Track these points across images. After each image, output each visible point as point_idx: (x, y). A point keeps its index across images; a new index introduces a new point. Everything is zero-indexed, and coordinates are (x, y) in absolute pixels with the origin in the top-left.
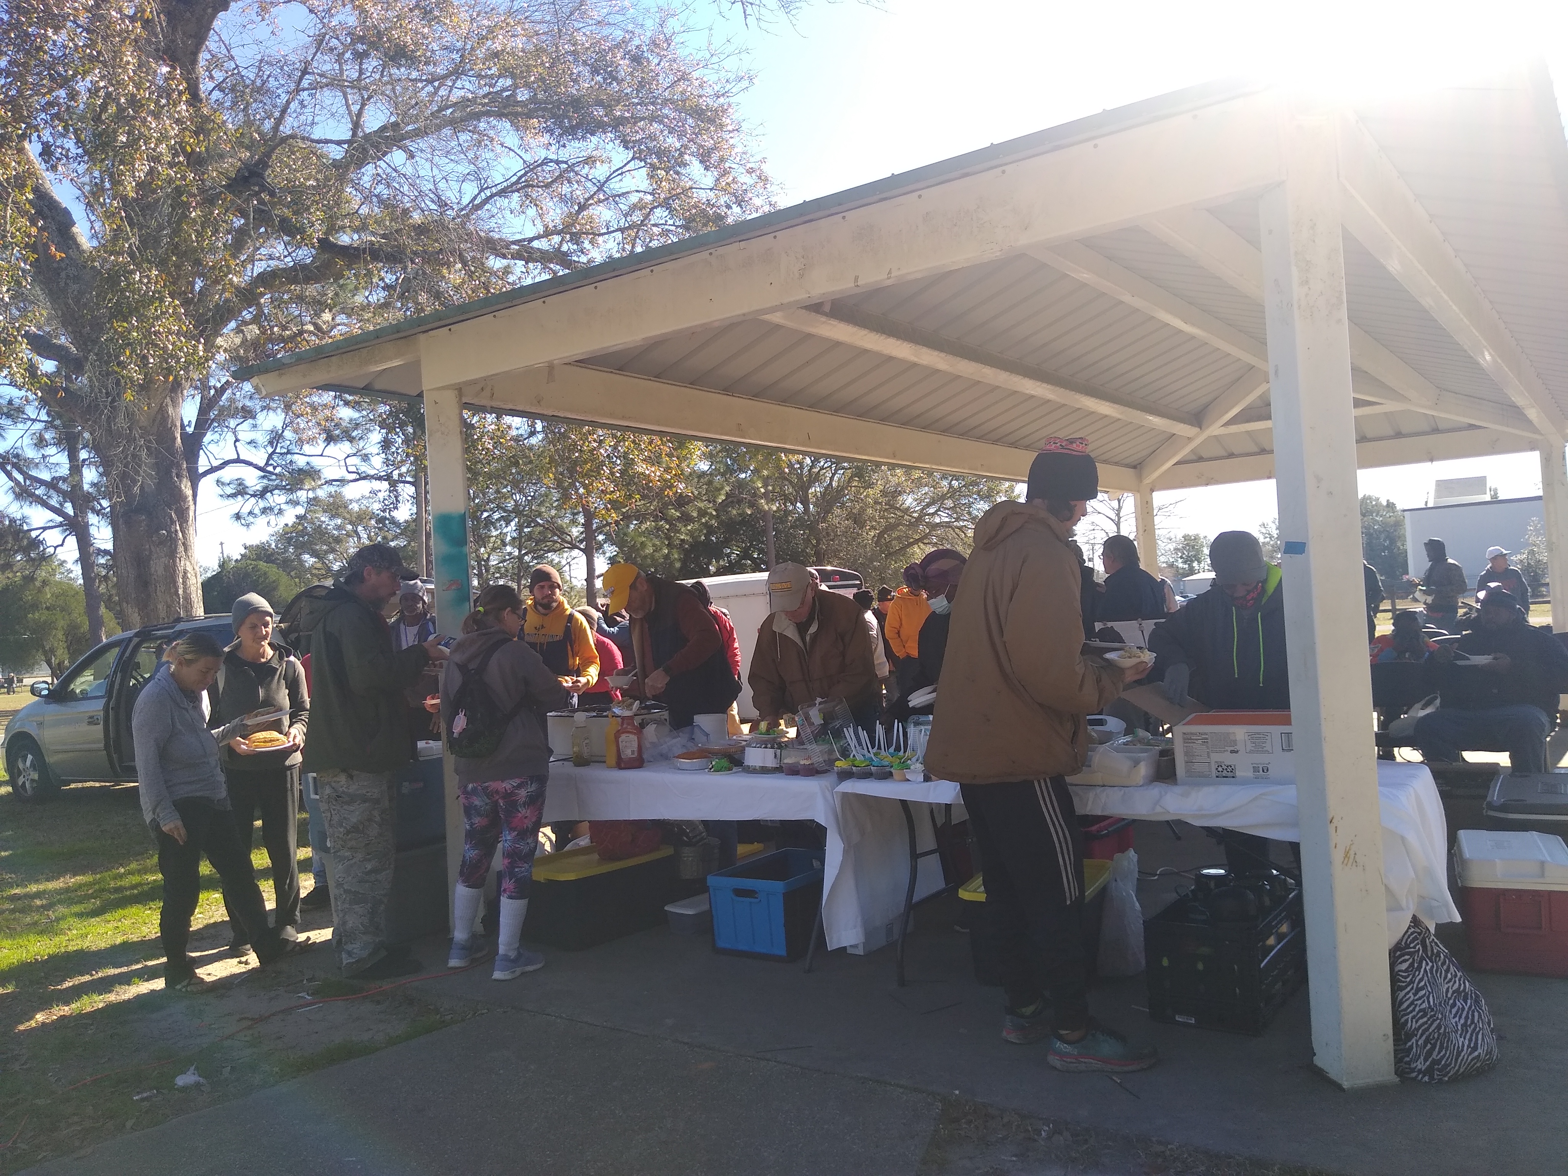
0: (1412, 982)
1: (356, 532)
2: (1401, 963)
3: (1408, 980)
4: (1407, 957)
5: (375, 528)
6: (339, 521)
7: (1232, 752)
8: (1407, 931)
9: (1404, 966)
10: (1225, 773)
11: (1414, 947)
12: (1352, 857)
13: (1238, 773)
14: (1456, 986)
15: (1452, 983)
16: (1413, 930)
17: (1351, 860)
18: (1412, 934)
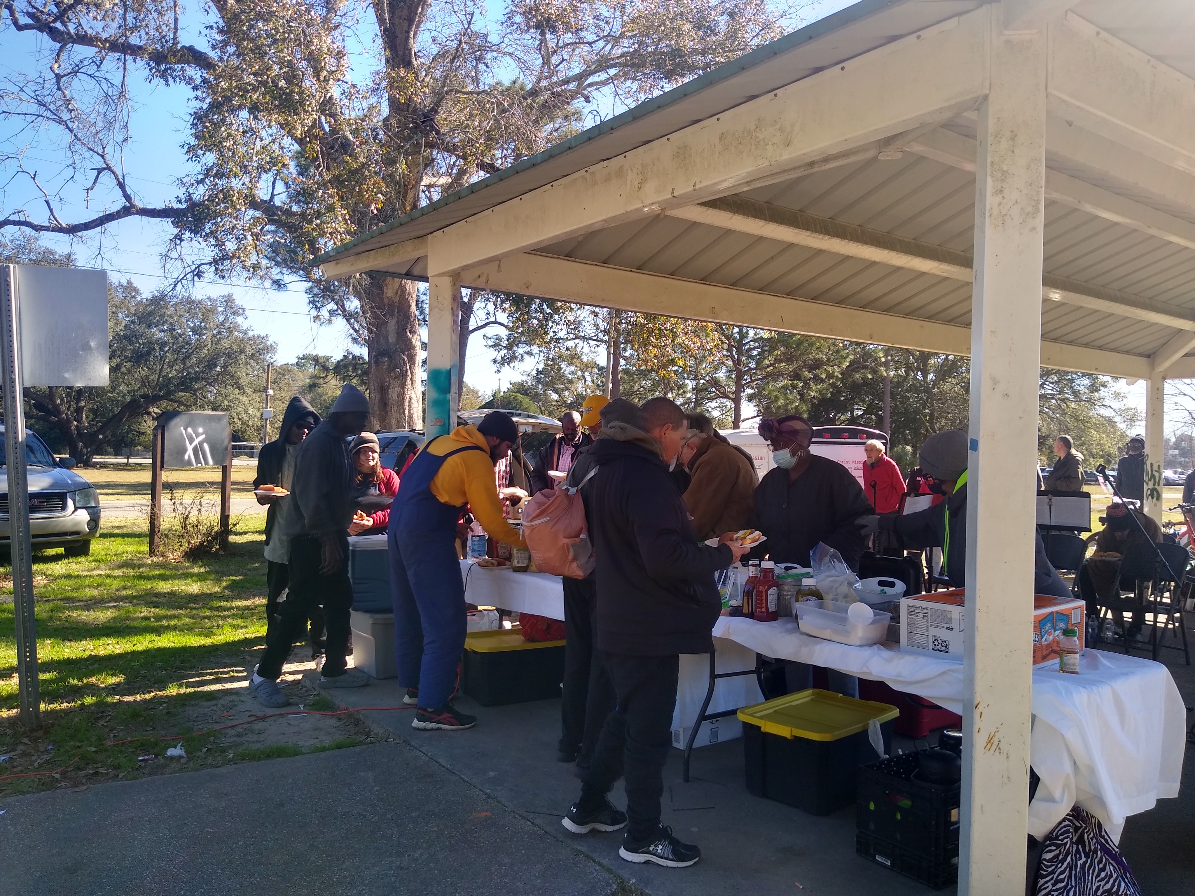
0: (1053, 872)
1: (584, 376)
2: (1047, 852)
3: (1050, 870)
4: (1053, 848)
5: (597, 374)
6: (573, 368)
7: (947, 628)
8: (1060, 823)
9: (1048, 856)
10: (940, 648)
11: (1062, 840)
12: (996, 743)
13: (952, 649)
14: (1108, 886)
15: (1103, 883)
16: (1067, 823)
17: (994, 747)
18: (1065, 826)
